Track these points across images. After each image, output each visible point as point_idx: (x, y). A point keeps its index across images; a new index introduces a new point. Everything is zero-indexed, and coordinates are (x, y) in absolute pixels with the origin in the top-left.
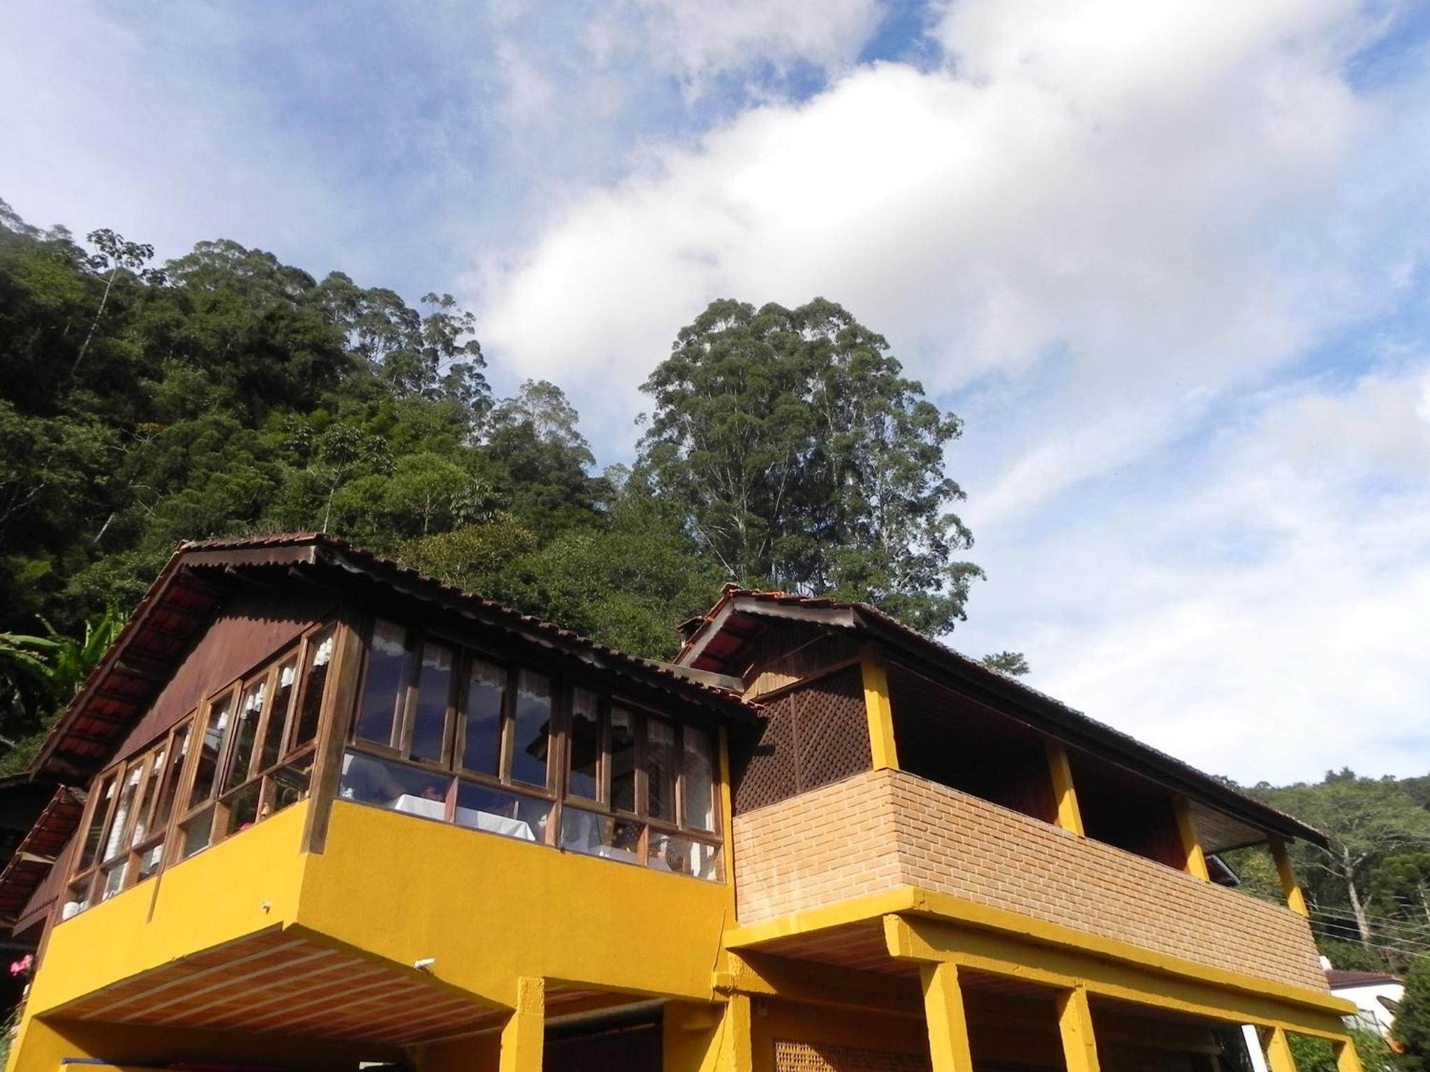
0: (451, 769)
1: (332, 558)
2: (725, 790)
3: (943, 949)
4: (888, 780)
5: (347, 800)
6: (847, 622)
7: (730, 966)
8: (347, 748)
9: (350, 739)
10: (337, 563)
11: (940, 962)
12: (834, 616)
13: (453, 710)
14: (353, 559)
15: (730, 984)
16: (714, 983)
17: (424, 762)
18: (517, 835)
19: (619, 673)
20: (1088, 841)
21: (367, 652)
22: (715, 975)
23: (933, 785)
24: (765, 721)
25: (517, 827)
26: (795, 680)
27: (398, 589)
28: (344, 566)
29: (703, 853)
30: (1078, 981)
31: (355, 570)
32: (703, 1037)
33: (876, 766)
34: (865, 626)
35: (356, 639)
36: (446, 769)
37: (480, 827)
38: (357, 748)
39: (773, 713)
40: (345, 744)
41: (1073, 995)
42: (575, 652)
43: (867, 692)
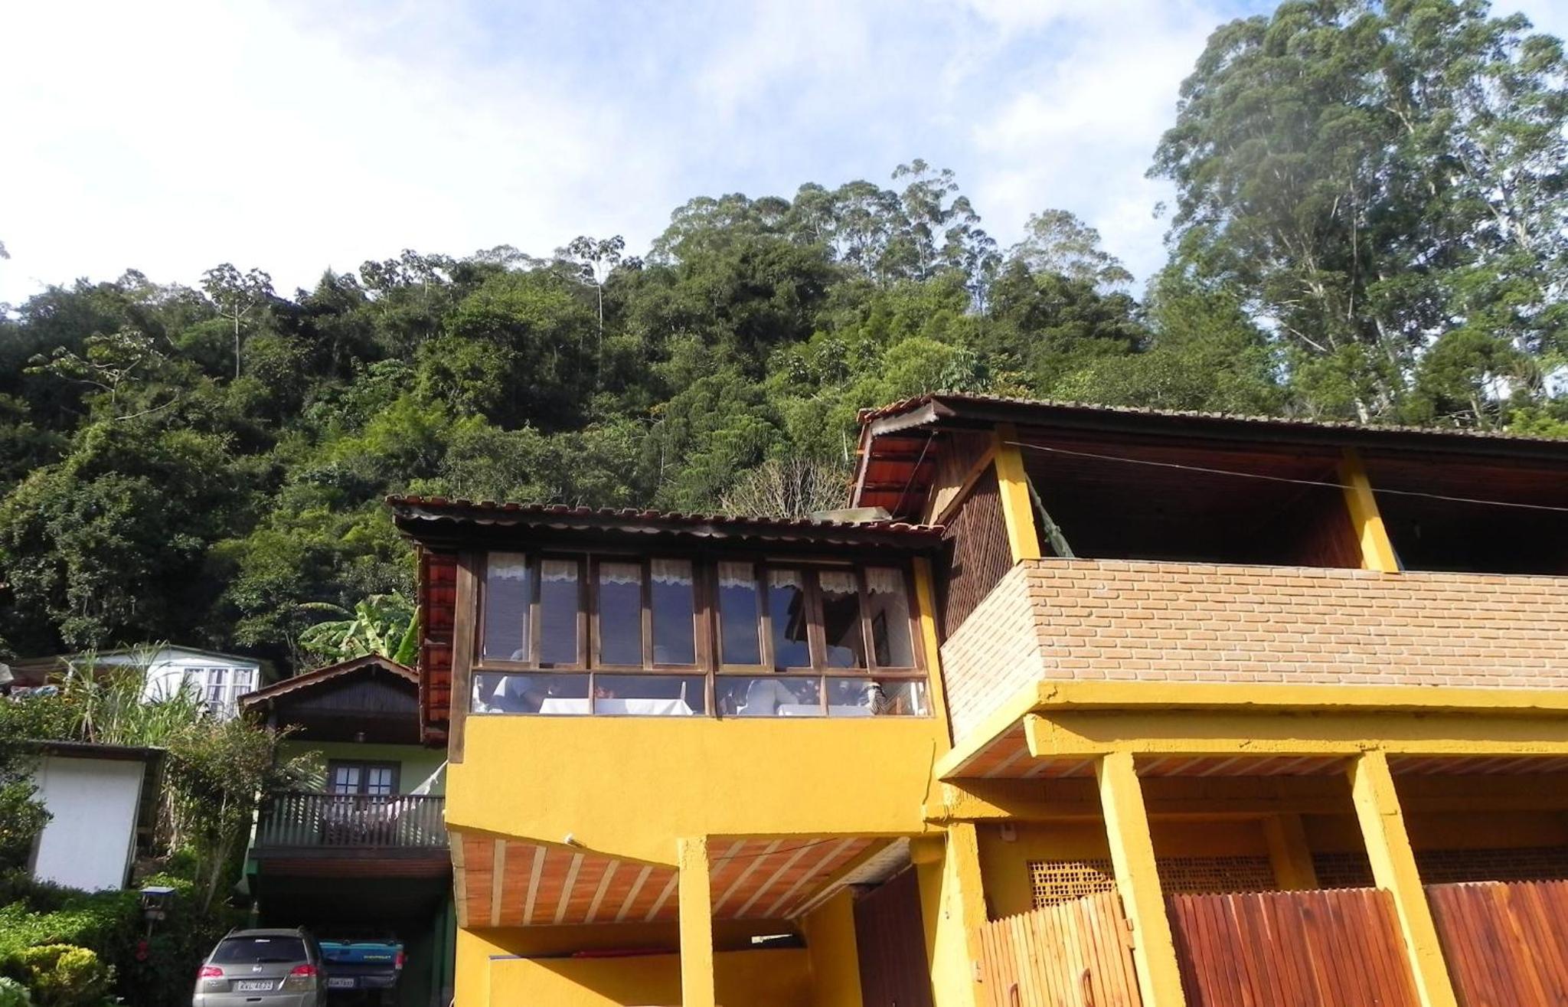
0: (589, 666)
1: (410, 513)
2: (927, 623)
3: (1109, 738)
4: (1025, 573)
5: (480, 715)
6: (931, 417)
7: (946, 796)
8: (473, 671)
9: (476, 662)
10: (416, 516)
11: (1108, 754)
12: (923, 414)
13: (584, 615)
14: (428, 508)
15: (942, 815)
16: (924, 816)
17: (559, 667)
18: (674, 713)
19: (745, 537)
20: (1408, 575)
21: (483, 585)
22: (924, 807)
23: (1103, 563)
24: (952, 540)
25: (672, 706)
26: (957, 490)
27: (478, 522)
28: (424, 517)
29: (918, 691)
30: (1368, 744)
31: (434, 518)
32: (938, 866)
33: (1016, 560)
34: (953, 414)
35: (469, 575)
36: (583, 668)
37: (630, 712)
38: (486, 668)
39: (955, 531)
40: (471, 666)
41: (1361, 762)
42: (687, 530)
43: (1000, 482)
